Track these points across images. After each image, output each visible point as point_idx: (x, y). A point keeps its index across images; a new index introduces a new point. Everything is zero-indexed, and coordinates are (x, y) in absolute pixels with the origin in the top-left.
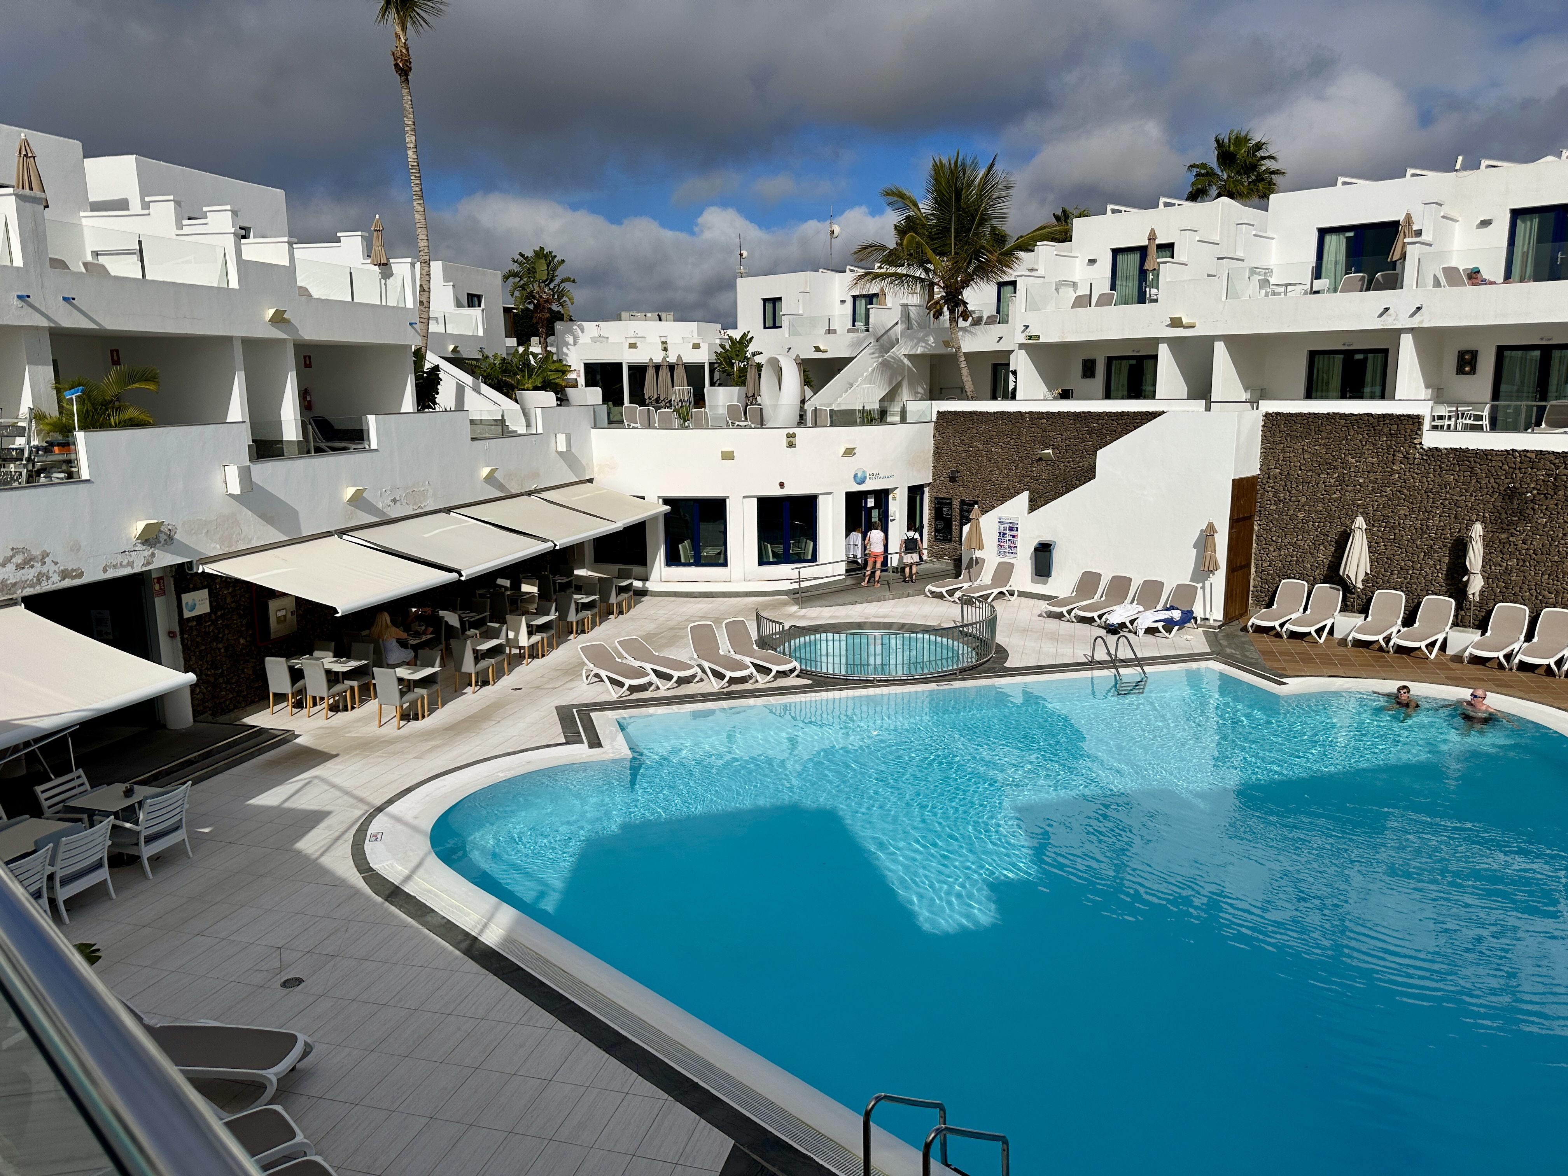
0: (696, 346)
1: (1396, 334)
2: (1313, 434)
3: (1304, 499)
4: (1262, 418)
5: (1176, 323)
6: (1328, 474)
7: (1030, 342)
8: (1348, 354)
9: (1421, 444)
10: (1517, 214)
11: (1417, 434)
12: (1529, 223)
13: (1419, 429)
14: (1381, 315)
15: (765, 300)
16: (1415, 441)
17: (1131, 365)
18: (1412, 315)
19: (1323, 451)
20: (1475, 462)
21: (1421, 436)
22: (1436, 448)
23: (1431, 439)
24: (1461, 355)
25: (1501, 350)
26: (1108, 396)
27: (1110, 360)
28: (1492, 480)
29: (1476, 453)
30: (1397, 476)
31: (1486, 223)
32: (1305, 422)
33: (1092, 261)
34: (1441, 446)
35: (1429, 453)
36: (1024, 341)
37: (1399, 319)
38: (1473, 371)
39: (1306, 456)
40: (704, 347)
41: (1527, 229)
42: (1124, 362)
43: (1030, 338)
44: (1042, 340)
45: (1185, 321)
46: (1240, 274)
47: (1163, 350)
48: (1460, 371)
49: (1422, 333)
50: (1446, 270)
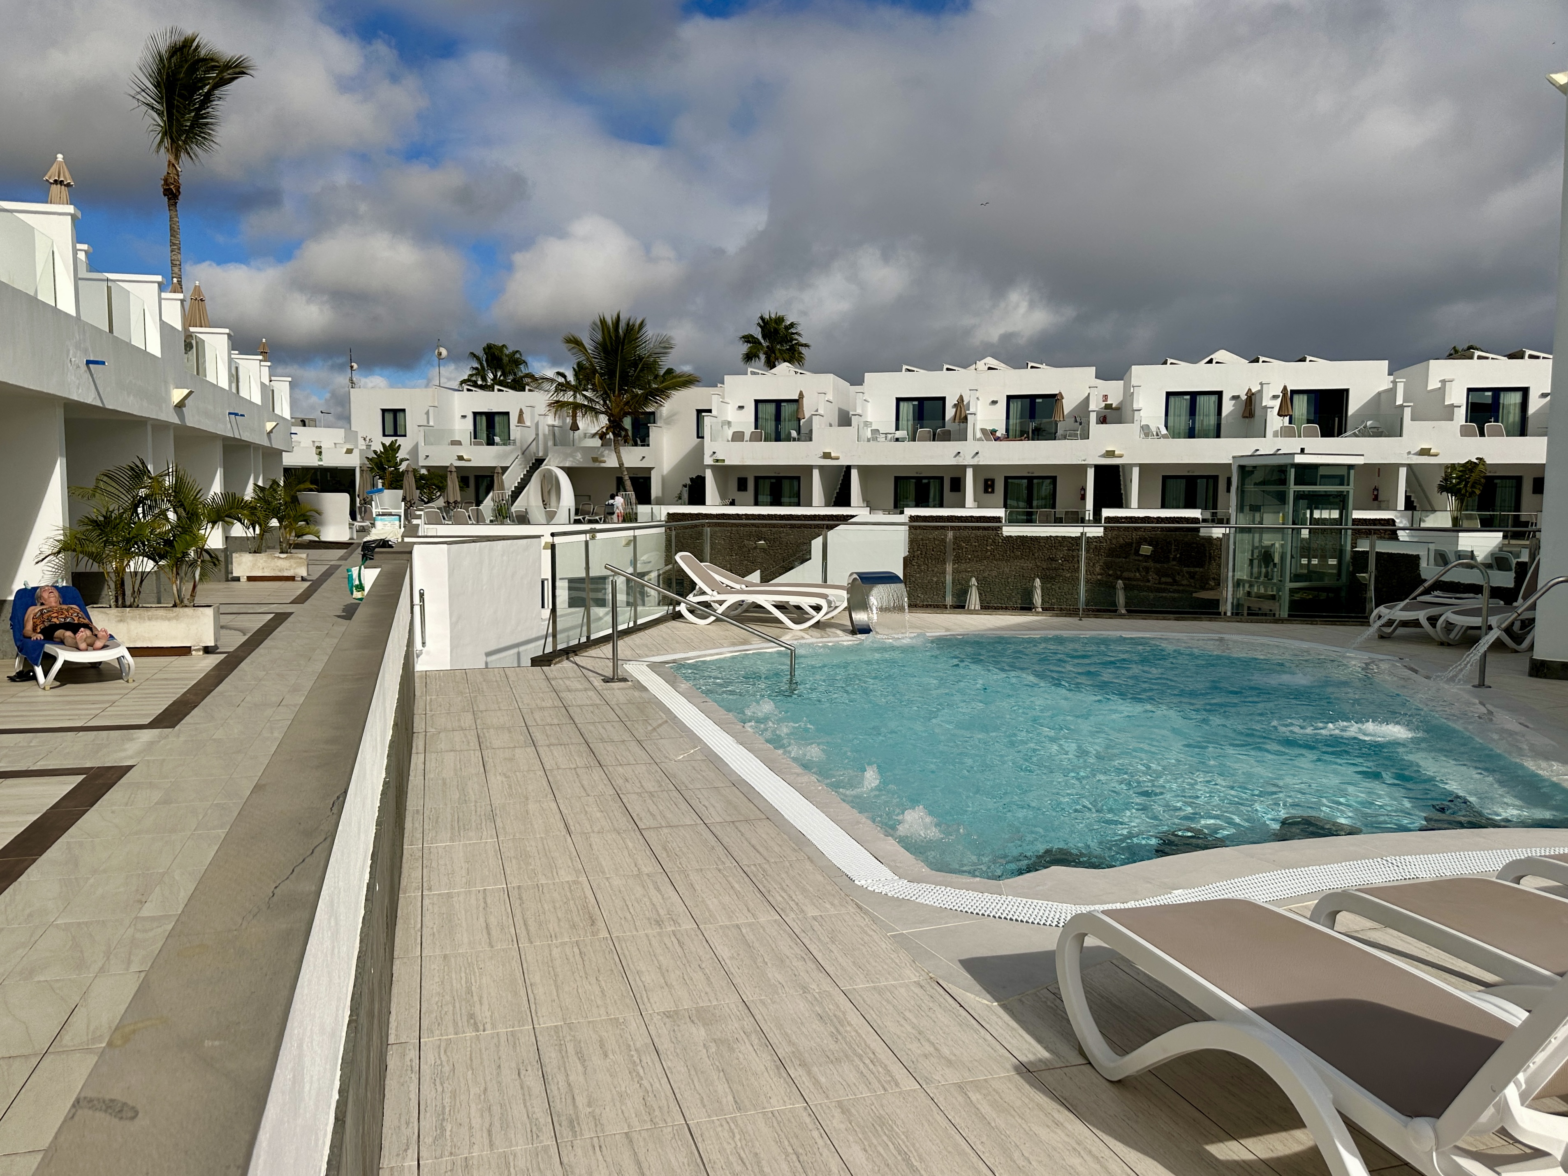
0: (349, 451)
1: (964, 467)
4: (907, 519)
5: (827, 456)
7: (717, 464)
8: (919, 479)
9: (1002, 533)
10: (1010, 398)
11: (999, 528)
12: (1015, 404)
13: (1001, 525)
14: (955, 456)
15: (384, 411)
16: (999, 532)
17: (773, 482)
18: (973, 457)
20: (1031, 544)
21: (1002, 529)
22: (1010, 536)
23: (1009, 531)
24: (986, 481)
25: (1007, 478)
26: (756, 503)
27: (757, 479)
31: (994, 402)
33: (741, 407)
34: (1013, 535)
35: (1007, 539)
36: (712, 463)
37: (966, 459)
38: (993, 492)
40: (356, 452)
41: (1015, 406)
42: (766, 480)
43: (717, 461)
44: (727, 463)
45: (833, 455)
46: (861, 425)
47: (816, 473)
48: (986, 491)
49: (977, 468)
50: (983, 431)
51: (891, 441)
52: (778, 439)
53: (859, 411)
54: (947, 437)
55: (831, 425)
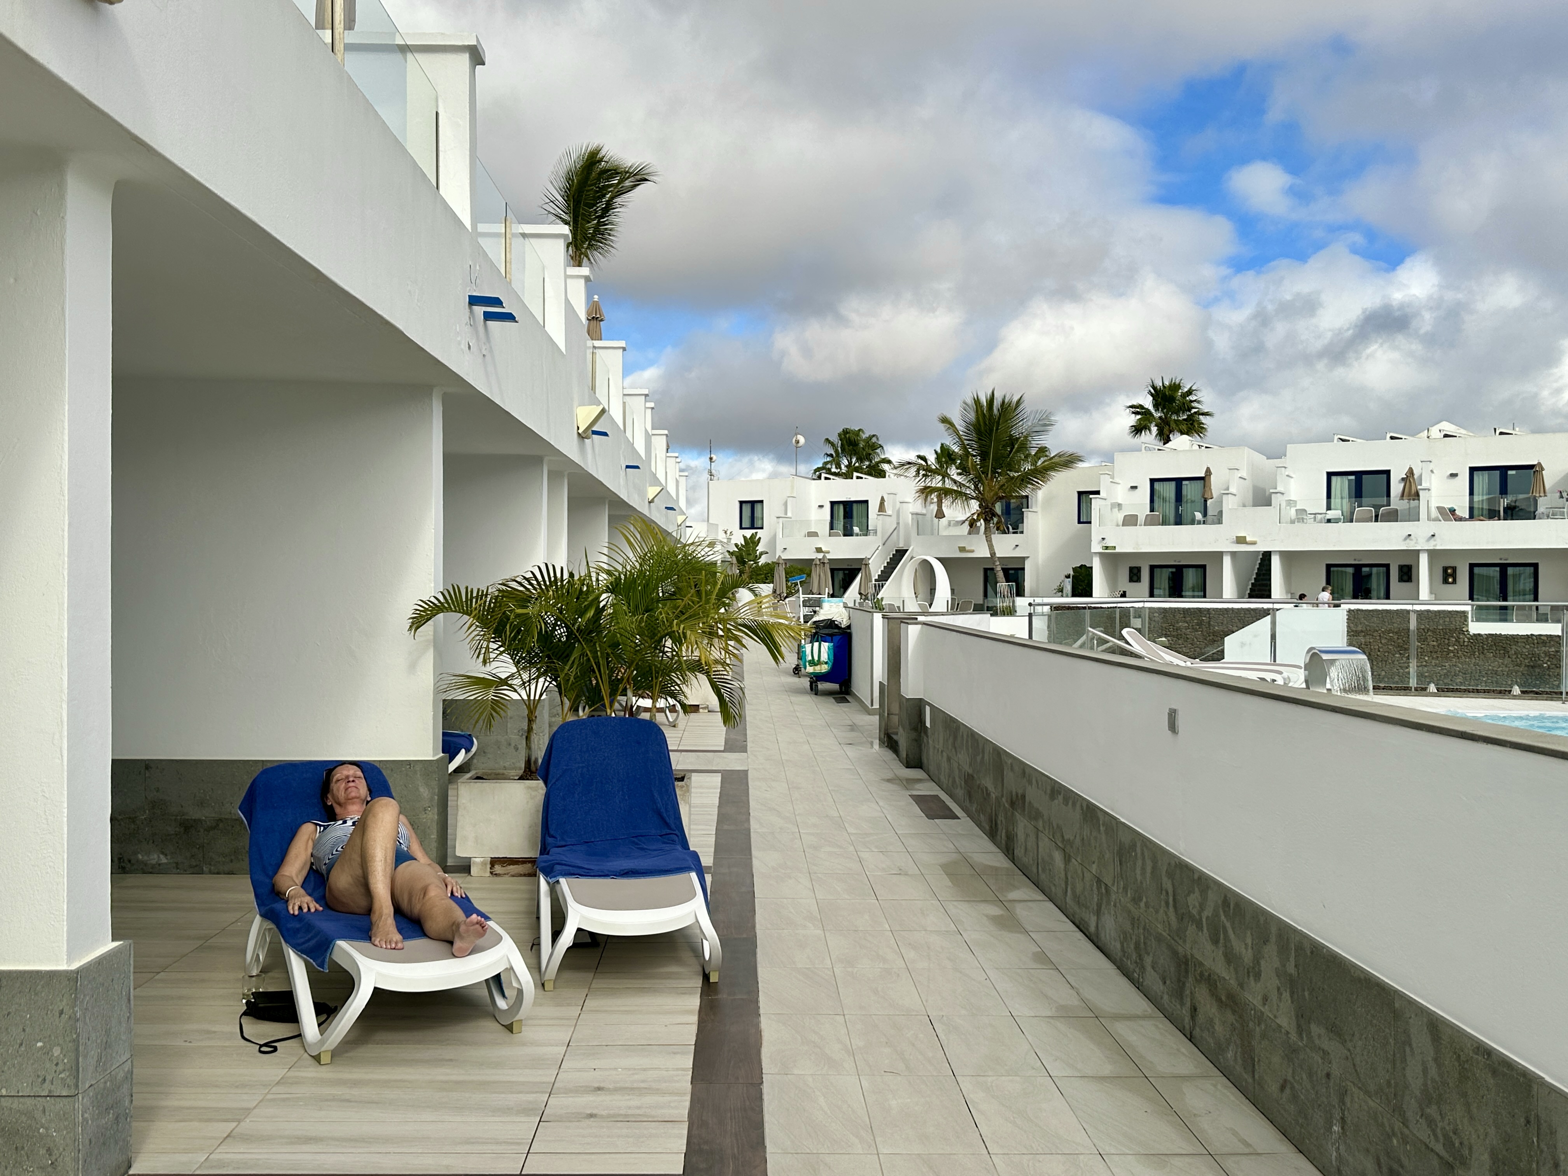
0: (712, 544)
1: (1417, 552)
2: (1387, 624)
3: (1383, 673)
4: (1346, 613)
5: (1241, 540)
6: (1400, 654)
7: (1106, 551)
8: (1358, 568)
9: (1467, 631)
10: (1473, 470)
11: (1464, 624)
12: (1481, 477)
13: (1466, 621)
14: (1405, 539)
15: (741, 503)
16: (1464, 629)
17: (1172, 572)
18: (1428, 541)
19: (1396, 637)
20: (1507, 644)
21: (1467, 625)
22: (1479, 634)
23: (1476, 628)
24: (1445, 569)
25: (1472, 566)
26: (1152, 595)
27: (1153, 568)
28: (1519, 656)
29: (1507, 637)
30: (1452, 654)
31: (1453, 475)
32: (1380, 616)
33: (1134, 488)
34: (1482, 633)
35: (1474, 638)
36: (1101, 551)
37: (1420, 543)
38: (1454, 582)
39: (1383, 642)
40: (718, 546)
41: (1481, 479)
42: (1164, 570)
43: (1107, 548)
44: (1118, 550)
45: (1248, 539)
46: (1284, 505)
47: (1227, 562)
48: (1445, 581)
49: (1433, 554)
50: (1440, 509)
51: (1321, 522)
52: (1179, 521)
53: (1279, 489)
54: (1393, 516)
55: (1244, 506)
